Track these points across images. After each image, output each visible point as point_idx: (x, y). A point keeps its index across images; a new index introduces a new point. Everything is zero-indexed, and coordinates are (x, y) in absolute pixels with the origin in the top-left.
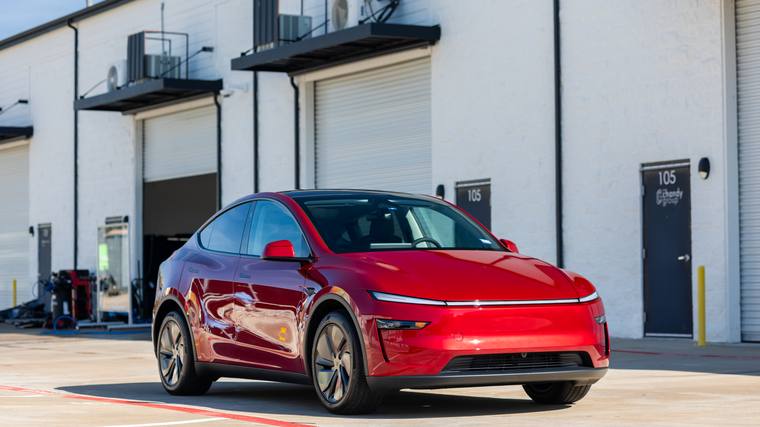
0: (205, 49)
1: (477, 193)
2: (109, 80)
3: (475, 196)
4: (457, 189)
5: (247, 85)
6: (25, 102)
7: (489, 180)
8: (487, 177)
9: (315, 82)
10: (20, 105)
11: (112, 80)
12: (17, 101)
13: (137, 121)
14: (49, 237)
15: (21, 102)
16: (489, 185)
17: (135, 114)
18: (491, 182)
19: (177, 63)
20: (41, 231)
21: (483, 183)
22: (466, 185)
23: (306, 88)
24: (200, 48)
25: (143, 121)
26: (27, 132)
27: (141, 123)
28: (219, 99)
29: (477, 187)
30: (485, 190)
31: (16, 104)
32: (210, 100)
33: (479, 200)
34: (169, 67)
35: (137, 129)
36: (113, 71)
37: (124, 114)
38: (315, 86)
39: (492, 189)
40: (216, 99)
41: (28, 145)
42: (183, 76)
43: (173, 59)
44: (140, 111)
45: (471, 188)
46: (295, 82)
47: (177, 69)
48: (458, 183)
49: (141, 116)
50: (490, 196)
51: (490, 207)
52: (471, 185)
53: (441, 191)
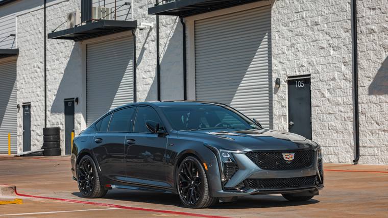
0: (126, 4)
1: (302, 83)
3: (300, 85)
4: (289, 81)
6: (14, 35)
7: (310, 75)
8: (308, 73)
9: (195, 21)
10: (11, 37)
11: (71, 21)
13: (83, 45)
14: (29, 110)
15: (11, 35)
16: (310, 78)
17: (82, 41)
18: (311, 76)
19: (110, 12)
20: (24, 107)
21: (306, 77)
22: (294, 78)
23: (191, 25)
24: (124, 3)
27: (85, 46)
29: (302, 79)
30: (307, 80)
31: (9, 36)
32: (130, 32)
34: (105, 14)
35: (82, 49)
36: (70, 17)
37: (75, 41)
38: (195, 23)
39: (312, 80)
40: (133, 32)
42: (113, 19)
43: (108, 9)
44: (85, 39)
45: (298, 80)
46: (184, 21)
47: (110, 15)
48: (289, 77)
50: (310, 84)
51: (310, 91)
52: (298, 78)
53: (278, 82)
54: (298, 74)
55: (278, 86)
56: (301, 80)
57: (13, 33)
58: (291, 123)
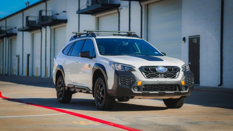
1: (196, 40)
2: (87, 5)
3: (195, 41)
4: (189, 39)
5: (127, 5)
7: (199, 35)
9: (148, 5)
11: (88, 4)
13: (96, 18)
15: (64, 12)
16: (199, 37)
17: (95, 15)
18: (200, 36)
21: (198, 37)
22: (192, 37)
23: (145, 7)
25: (98, 18)
26: (65, 21)
28: (119, 10)
30: (198, 38)
31: (62, 12)
32: (116, 11)
33: (196, 42)
35: (96, 20)
36: (88, 2)
37: (92, 15)
40: (118, 10)
41: (65, 26)
42: (109, 3)
44: (97, 15)
45: (194, 38)
46: (141, 4)
48: (190, 37)
49: (97, 16)
50: (199, 41)
52: (194, 37)
53: (184, 39)
54: (194, 35)
55: (184, 42)
56: (195, 38)
58: (190, 63)
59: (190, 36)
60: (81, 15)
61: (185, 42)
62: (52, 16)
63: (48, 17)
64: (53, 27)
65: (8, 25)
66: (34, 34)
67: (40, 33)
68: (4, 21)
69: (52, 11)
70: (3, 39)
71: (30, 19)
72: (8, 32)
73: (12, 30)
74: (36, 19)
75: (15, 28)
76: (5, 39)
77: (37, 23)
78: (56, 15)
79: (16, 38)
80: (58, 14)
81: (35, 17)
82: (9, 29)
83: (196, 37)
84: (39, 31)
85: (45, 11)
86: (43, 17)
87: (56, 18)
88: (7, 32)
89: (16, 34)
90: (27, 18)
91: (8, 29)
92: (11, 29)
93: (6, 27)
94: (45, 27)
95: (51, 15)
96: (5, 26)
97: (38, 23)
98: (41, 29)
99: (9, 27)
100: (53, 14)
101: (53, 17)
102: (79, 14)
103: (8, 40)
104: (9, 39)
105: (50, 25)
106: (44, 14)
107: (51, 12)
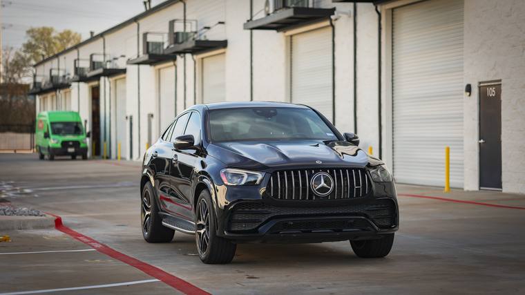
1: (493, 90)
2: (265, 9)
3: (491, 92)
4: (480, 87)
5: (350, 12)
6: (223, 23)
7: (500, 81)
8: (500, 79)
9: (393, 9)
10: (220, 25)
12: (217, 22)
13: (287, 36)
15: (220, 23)
16: (501, 84)
17: (285, 32)
18: (502, 82)
22: (486, 84)
23: (387, 14)
25: (291, 36)
26: (223, 44)
27: (289, 38)
28: (333, 22)
29: (495, 85)
30: (498, 86)
31: (216, 25)
32: (327, 23)
33: (494, 95)
35: (286, 42)
36: (267, 3)
37: (278, 31)
38: (393, 11)
39: (503, 88)
40: (331, 22)
41: (224, 53)
42: (311, 6)
44: (288, 30)
45: (489, 86)
46: (379, 9)
48: (480, 83)
49: (289, 33)
50: (501, 93)
51: (501, 101)
52: (489, 84)
53: (469, 89)
54: (490, 79)
55: (468, 94)
56: (492, 86)
57: (221, 21)
58: (482, 141)
59: (481, 81)
60: (255, 32)
61: (470, 95)
62: (196, 32)
63: (187, 34)
64: (198, 57)
65: (107, 51)
66: (162, 71)
67: (174, 68)
68: (101, 41)
69: (196, 21)
70: (99, 80)
71: (150, 39)
72: (109, 66)
73: (116, 61)
74: (163, 38)
75: (123, 56)
76: (102, 79)
77: (165, 46)
78: (205, 30)
79: (125, 78)
80: (208, 28)
81: (161, 34)
82: (111, 59)
83: (493, 84)
84: (172, 63)
85: (183, 21)
86: (177, 34)
87: (205, 37)
88: (106, 65)
89: (124, 71)
90: (145, 35)
91: (108, 58)
92: (115, 59)
93: (104, 55)
94: (182, 55)
95: (194, 29)
96: (102, 52)
97: (168, 47)
98: (174, 59)
99: (110, 55)
100: (200, 28)
101: (198, 34)
102: (252, 29)
103: (110, 82)
104: (112, 79)
105: (194, 51)
106: (179, 28)
107: (194, 23)
